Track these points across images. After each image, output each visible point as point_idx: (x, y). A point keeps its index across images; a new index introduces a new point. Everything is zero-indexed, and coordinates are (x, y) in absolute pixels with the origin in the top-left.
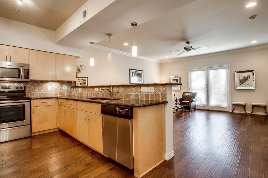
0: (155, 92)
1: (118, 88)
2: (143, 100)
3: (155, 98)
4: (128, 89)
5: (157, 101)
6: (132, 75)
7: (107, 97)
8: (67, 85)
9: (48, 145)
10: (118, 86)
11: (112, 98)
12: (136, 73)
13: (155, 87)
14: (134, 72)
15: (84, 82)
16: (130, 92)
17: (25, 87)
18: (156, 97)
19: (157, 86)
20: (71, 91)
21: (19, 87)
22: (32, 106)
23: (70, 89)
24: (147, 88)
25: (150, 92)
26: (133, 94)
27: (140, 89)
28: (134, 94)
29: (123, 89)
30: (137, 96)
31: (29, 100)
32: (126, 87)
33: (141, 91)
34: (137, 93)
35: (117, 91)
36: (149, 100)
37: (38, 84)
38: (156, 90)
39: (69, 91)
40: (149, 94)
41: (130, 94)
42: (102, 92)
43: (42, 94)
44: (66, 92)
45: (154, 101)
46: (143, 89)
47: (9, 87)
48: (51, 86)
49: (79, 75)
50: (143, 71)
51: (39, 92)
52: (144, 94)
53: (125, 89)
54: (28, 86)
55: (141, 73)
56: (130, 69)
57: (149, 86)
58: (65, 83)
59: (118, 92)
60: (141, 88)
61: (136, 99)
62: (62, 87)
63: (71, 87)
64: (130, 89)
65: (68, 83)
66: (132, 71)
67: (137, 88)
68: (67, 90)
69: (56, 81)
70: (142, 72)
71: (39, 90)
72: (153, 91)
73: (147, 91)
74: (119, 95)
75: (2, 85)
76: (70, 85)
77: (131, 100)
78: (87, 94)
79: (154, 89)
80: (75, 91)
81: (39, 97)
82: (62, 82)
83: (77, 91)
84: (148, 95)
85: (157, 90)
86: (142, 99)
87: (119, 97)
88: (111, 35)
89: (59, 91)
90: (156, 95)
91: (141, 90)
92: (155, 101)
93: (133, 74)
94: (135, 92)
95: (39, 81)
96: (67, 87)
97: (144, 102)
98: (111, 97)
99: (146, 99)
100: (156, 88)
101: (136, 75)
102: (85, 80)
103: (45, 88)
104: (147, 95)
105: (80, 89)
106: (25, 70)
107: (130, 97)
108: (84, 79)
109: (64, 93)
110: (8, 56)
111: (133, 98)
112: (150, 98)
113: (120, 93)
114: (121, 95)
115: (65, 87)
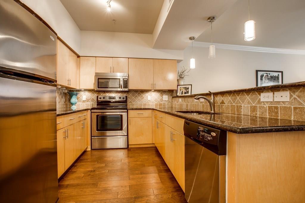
0: (292, 102)
1: (222, 96)
2: (266, 118)
3: (294, 116)
4: (237, 98)
5: (299, 122)
6: (261, 79)
7: (205, 110)
8: (168, 95)
9: (136, 162)
10: (223, 93)
11: (213, 112)
12: (268, 76)
13: (294, 92)
14: (265, 75)
15: (187, 91)
16: (241, 103)
17: (126, 97)
18: (296, 114)
19: (299, 89)
20: (172, 102)
21: (122, 97)
22: (128, 117)
23: (171, 99)
24: (274, 94)
25: (281, 103)
26: (246, 105)
27: (259, 97)
28: (248, 107)
29: (230, 98)
30: (254, 109)
31: (126, 111)
32: (234, 93)
33: (261, 101)
34: (254, 105)
35: (221, 101)
36: (278, 119)
37: (138, 94)
38: (297, 97)
39: (170, 102)
40: (279, 106)
41: (241, 106)
42: (203, 103)
43: (142, 104)
44: (166, 103)
45: (291, 121)
46: (264, 97)
47: (114, 97)
48: (151, 96)
49: (182, 83)
50: (282, 72)
51: (139, 102)
52: (267, 106)
53: (233, 97)
54: (130, 95)
55: (278, 75)
56: (257, 71)
57: (279, 91)
58: (166, 92)
59: (223, 102)
60: (262, 94)
61: (252, 115)
62: (163, 98)
63: (173, 97)
64: (241, 96)
65: (169, 92)
66: (260, 74)
67: (254, 95)
68: (168, 100)
69: (155, 91)
70: (280, 74)
71: (139, 100)
72: (288, 99)
73: (273, 100)
74: (224, 108)
75: (110, 95)
76: (171, 95)
77: (242, 116)
78: (187, 105)
79: (291, 96)
80: (176, 102)
81: (139, 107)
82: (162, 92)
83: (177, 102)
84: (276, 108)
85: (299, 97)
86: (262, 115)
87: (224, 111)
88: (214, 18)
89: (160, 102)
90: (295, 108)
91: (260, 99)
92: (294, 121)
93: (264, 77)
94: (249, 103)
95: (139, 91)
96: (167, 97)
97: (266, 122)
98: (211, 110)
99: (272, 116)
100: (297, 93)
101: (268, 79)
102: (188, 88)
103: (145, 98)
104: (273, 109)
105: (180, 100)
106: (125, 80)
107: (241, 112)
108: (187, 86)
109: (165, 104)
110: (112, 67)
111: (245, 113)
112: (281, 114)
113: (225, 104)
114: (227, 108)
115: (166, 97)
